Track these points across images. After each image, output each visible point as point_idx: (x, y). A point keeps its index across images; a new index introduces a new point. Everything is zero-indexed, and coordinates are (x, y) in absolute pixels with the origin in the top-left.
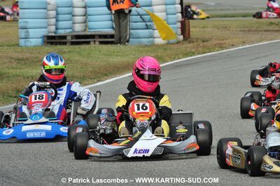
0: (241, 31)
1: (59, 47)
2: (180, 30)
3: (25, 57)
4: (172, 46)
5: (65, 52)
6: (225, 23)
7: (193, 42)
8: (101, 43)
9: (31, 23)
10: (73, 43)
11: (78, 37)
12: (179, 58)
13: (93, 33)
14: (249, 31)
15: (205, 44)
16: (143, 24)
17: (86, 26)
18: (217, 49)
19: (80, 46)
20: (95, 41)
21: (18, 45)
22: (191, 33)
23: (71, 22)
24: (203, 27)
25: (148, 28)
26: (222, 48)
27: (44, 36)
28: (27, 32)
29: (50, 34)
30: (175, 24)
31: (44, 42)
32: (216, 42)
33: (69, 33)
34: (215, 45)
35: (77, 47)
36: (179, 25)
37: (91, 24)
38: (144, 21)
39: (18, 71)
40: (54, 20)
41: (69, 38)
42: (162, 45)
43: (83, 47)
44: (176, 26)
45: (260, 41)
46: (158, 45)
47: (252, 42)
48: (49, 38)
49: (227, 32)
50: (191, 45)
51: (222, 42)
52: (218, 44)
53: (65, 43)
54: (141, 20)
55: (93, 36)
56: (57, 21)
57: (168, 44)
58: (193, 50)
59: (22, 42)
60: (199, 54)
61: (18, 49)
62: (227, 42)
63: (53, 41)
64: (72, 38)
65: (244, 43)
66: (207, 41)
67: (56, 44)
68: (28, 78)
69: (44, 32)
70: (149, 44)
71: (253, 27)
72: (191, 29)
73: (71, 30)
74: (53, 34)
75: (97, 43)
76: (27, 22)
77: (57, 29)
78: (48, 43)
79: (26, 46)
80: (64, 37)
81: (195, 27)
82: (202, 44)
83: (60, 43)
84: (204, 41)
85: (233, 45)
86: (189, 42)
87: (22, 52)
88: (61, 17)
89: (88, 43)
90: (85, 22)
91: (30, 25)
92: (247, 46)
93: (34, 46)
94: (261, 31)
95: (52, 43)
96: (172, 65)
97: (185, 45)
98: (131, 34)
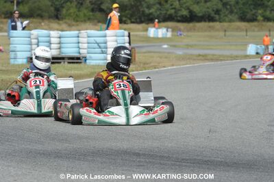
7: (136, 64)
8: (69, 63)
9: (19, 47)
16: (99, 50)
17: (60, 51)
20: (64, 62)
21: (9, 63)
22: (136, 59)
25: (103, 53)
26: (155, 68)
27: (28, 58)
28: (16, 54)
31: (28, 62)
37: (63, 50)
38: (100, 47)
40: (36, 46)
43: (57, 65)
51: (157, 64)
54: (98, 47)
55: (63, 58)
59: (12, 61)
62: (161, 64)
65: (173, 65)
66: (147, 64)
69: (28, 55)
70: (103, 64)
72: (136, 55)
75: (66, 63)
76: (16, 47)
79: (14, 64)
82: (142, 65)
84: (144, 64)
88: (40, 44)
89: (60, 63)
90: (60, 48)
91: (18, 49)
93: (20, 64)
98: (90, 57)
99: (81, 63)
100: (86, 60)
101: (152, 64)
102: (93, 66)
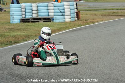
0: (101, 16)
1: (26, 23)
2: (76, 16)
3: (12, 28)
4: (73, 23)
5: (29, 26)
6: (95, 13)
7: (82, 21)
8: (44, 21)
9: (15, 14)
10: (32, 22)
11: (34, 19)
12: (75, 27)
13: (40, 18)
14: (105, 16)
15: (86, 21)
16: (61, 14)
17: (38, 15)
18: (91, 23)
19: (35, 23)
20: (41, 21)
21: (10, 23)
22: (81, 17)
23: (31, 13)
24: (86, 15)
25: (63, 15)
26: (93, 23)
27: (20, 19)
28: (14, 17)
29: (23, 18)
30: (74, 13)
31: (20, 21)
32: (91, 20)
33: (30, 18)
34: (91, 22)
35: (34, 24)
36: (76, 14)
37: (39, 14)
39: (8, 34)
40: (24, 12)
41: (31, 20)
42: (69, 22)
44: (74, 14)
45: (109, 20)
46: (67, 22)
47: (106, 20)
48: (22, 20)
49: (96, 16)
50: (81, 22)
51: (93, 20)
52: (92, 21)
53: (29, 22)
54: (60, 12)
55: (40, 19)
56: (26, 13)
57: (71, 21)
58: (81, 24)
59: (11, 22)
60: (84, 25)
61: (10, 24)
62: (95, 20)
63: (24, 21)
64: (32, 20)
65: (102, 21)
66: (87, 20)
67: (25, 22)
68: (12, 36)
69: (20, 17)
70: (63, 22)
71: (106, 14)
72: (81, 15)
73: (31, 16)
74: (24, 18)
75: (42, 21)
76: (13, 13)
77: (25, 16)
78: (22, 22)
79: (13, 23)
80: (29, 19)
81: (83, 14)
83: (27, 22)
84: (86, 20)
85: (98, 22)
86: (80, 21)
87: (11, 25)
88: (27, 11)
89: (39, 21)
90: (37, 13)
91: (14, 15)
92: (104, 22)
93: (16, 23)
94: (110, 16)
95: (23, 22)
96: (72, 30)
97: (78, 22)
98: (56, 18)
99: (50, 21)
100: (53, 20)
101: (90, 20)
102: (58, 23)
